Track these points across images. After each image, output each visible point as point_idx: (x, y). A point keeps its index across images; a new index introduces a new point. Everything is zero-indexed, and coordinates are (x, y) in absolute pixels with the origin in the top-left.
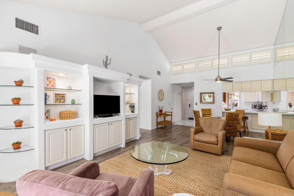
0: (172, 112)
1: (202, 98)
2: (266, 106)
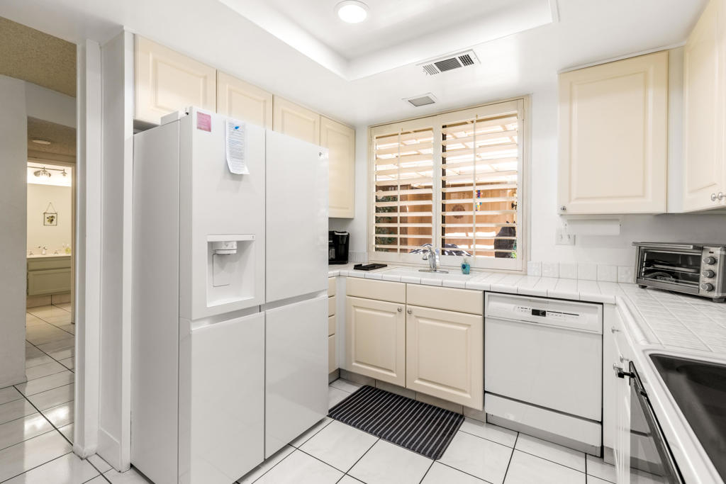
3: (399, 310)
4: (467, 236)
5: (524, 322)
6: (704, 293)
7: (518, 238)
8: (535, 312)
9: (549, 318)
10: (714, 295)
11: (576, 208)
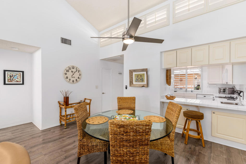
0: (91, 100)
1: (132, 78)
2: (241, 92)
3: (183, 97)
4: (192, 86)
5: (203, 98)
6: (226, 93)
7: (200, 87)
8: (204, 96)
9: (206, 97)
10: (227, 93)
11: (210, 83)
